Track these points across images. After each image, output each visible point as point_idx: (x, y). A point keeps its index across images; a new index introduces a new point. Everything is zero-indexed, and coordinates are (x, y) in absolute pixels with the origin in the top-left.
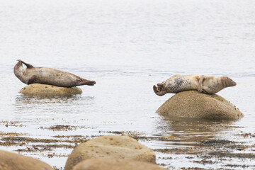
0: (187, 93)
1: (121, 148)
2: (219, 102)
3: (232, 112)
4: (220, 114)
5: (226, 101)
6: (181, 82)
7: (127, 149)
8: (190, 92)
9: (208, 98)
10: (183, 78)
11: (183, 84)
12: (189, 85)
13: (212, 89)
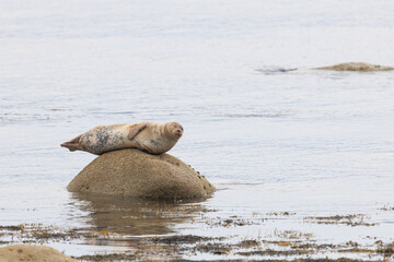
0: (120, 153)
2: (173, 168)
3: (195, 182)
5: (184, 165)
6: (107, 138)
8: (125, 151)
9: (155, 160)
10: (109, 132)
11: (110, 141)
12: (120, 142)
13: (156, 144)
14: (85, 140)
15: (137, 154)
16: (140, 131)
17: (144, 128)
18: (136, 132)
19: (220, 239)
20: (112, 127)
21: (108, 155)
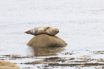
0: (41, 35)
1: (5, 67)
2: (56, 39)
3: (62, 43)
4: (56, 44)
5: (59, 38)
6: (37, 31)
7: (8, 67)
8: (42, 34)
9: (51, 37)
10: (38, 29)
11: (38, 32)
12: (41, 32)
13: (51, 33)
14: (31, 31)
15: (46, 35)
16: (47, 29)
17: (48, 28)
18: (46, 29)
19: (65, 58)
20: (39, 28)
21: (38, 36)
